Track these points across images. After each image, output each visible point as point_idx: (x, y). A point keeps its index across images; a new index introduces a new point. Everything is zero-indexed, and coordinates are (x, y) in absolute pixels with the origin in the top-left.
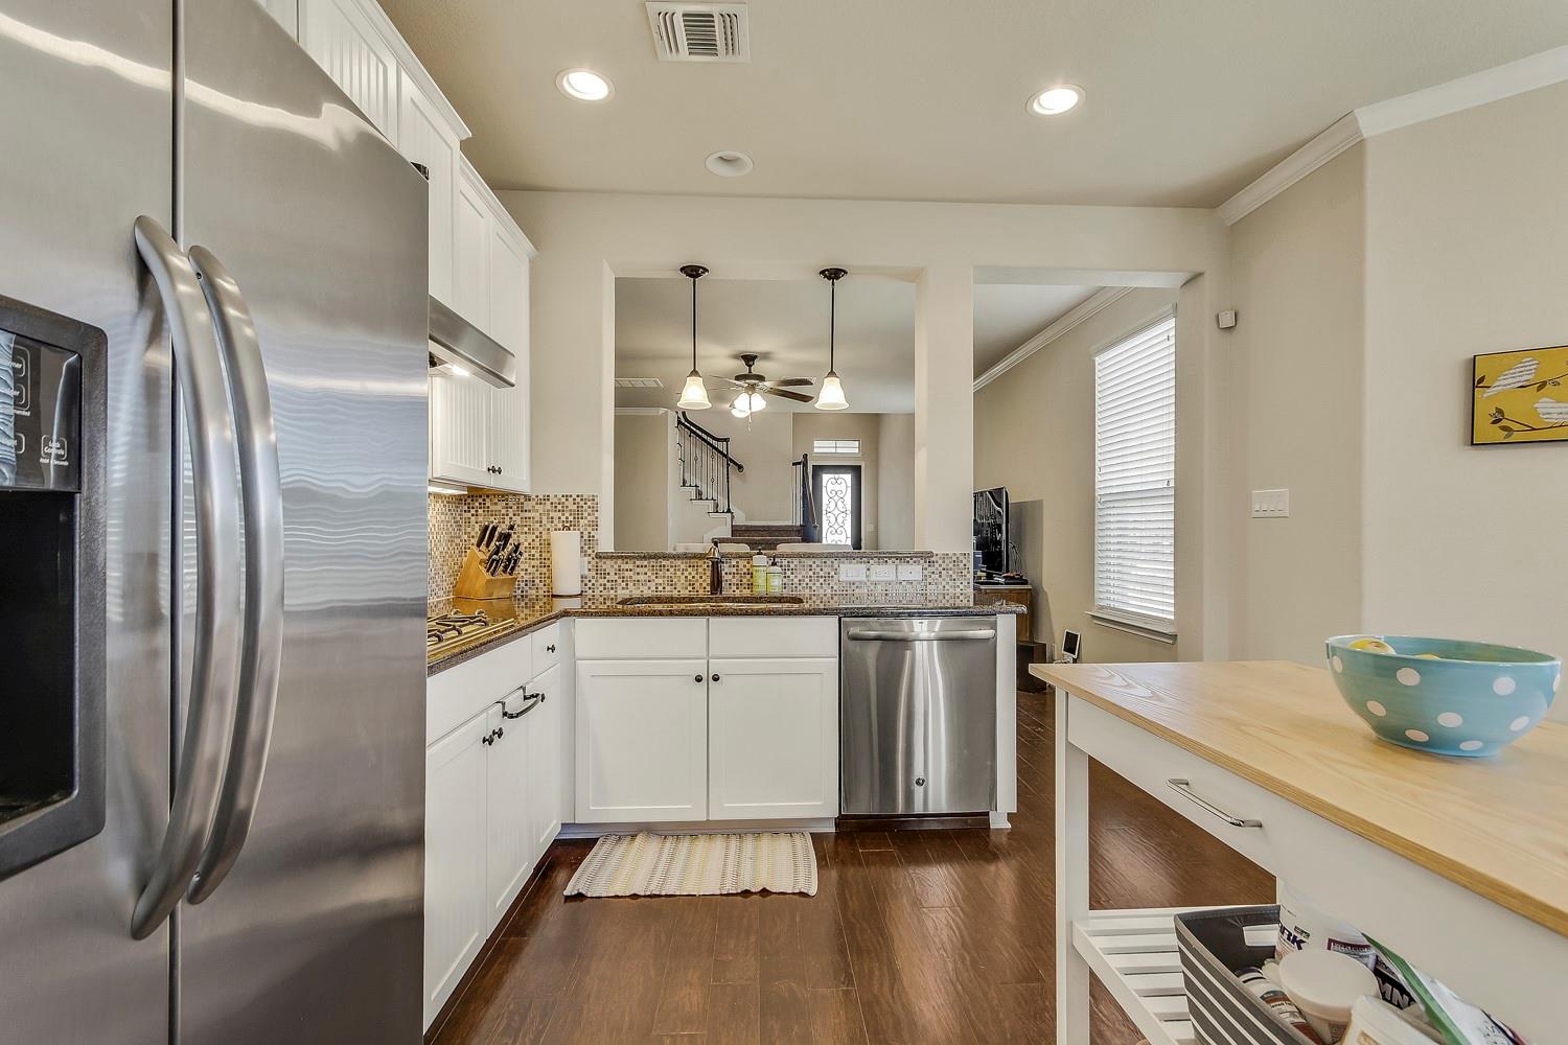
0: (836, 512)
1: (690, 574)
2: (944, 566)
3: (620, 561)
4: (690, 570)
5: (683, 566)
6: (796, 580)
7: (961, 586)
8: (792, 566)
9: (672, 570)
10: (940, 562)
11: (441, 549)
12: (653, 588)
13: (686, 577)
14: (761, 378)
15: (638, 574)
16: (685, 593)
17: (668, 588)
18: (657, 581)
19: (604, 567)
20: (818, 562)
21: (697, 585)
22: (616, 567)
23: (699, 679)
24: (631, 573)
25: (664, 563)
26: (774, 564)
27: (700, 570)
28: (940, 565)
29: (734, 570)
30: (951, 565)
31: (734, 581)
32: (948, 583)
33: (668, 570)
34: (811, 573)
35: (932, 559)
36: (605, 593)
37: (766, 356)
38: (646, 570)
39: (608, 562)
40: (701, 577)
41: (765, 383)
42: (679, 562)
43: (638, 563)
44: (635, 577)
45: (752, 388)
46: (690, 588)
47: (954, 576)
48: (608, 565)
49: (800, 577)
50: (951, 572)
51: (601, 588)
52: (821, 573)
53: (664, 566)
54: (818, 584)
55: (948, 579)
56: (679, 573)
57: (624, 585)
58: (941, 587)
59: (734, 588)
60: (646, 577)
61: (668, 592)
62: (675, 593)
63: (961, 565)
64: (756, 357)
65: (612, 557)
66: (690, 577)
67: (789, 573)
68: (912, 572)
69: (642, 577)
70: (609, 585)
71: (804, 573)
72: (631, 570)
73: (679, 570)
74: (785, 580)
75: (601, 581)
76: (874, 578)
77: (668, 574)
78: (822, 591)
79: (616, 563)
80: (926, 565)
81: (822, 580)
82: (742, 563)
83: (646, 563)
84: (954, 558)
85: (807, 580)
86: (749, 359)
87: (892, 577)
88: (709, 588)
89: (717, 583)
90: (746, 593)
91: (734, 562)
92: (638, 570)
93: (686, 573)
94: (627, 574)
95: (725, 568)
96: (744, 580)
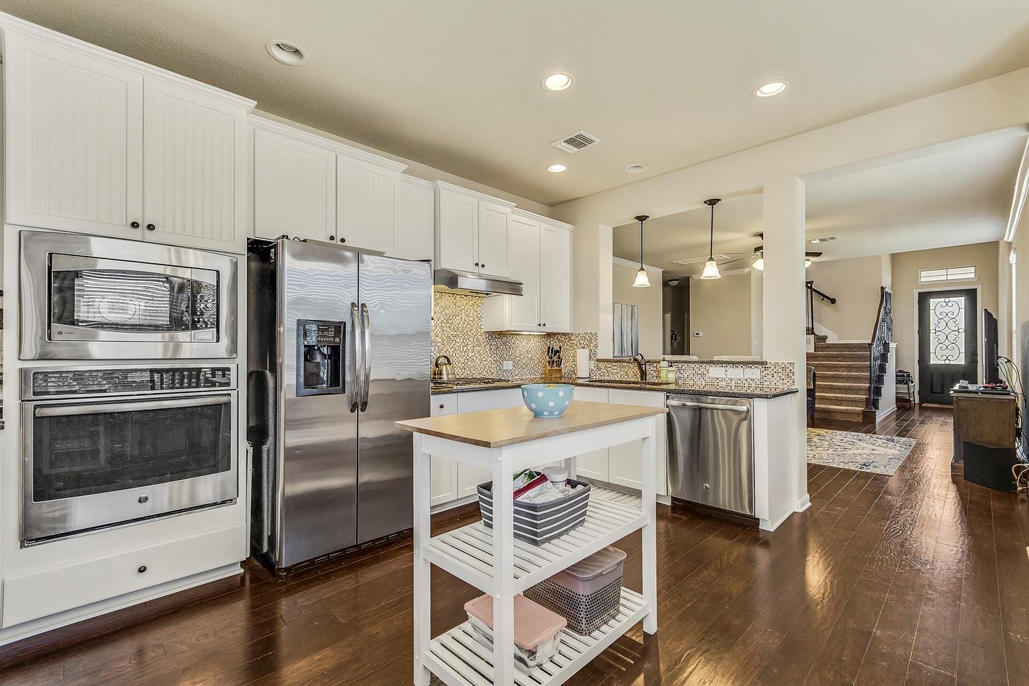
0: (947, 331)
1: (635, 370)
2: (775, 370)
3: (606, 363)
6: (686, 375)
7: (788, 384)
8: (684, 368)
9: (627, 368)
10: (773, 368)
11: (538, 356)
12: (619, 376)
13: (633, 372)
15: (613, 369)
16: (633, 380)
17: (626, 377)
18: (621, 373)
20: (698, 366)
22: (605, 366)
24: (611, 369)
26: (671, 366)
28: (773, 370)
29: (655, 369)
30: (780, 370)
31: (655, 374)
32: (778, 381)
34: (694, 372)
35: (767, 366)
38: (616, 368)
42: (630, 364)
44: (612, 371)
46: (631, 377)
47: (783, 377)
48: (601, 365)
49: (688, 374)
50: (780, 375)
51: (599, 375)
52: (699, 372)
53: (624, 366)
54: (697, 378)
55: (778, 379)
56: (630, 370)
57: (608, 374)
58: (773, 383)
59: (655, 378)
60: (616, 371)
62: (629, 380)
63: (788, 370)
65: (602, 362)
66: (635, 372)
67: (682, 371)
68: (754, 373)
69: (615, 371)
70: (602, 374)
71: (690, 372)
72: (611, 367)
73: (631, 368)
74: (681, 375)
75: (599, 372)
76: (729, 376)
78: (699, 382)
80: (763, 369)
81: (700, 376)
82: (658, 365)
83: (616, 364)
84: (783, 366)
85: (692, 376)
87: (741, 376)
88: (640, 377)
89: (642, 375)
90: (657, 380)
91: (655, 365)
93: (633, 370)
94: (609, 369)
95: (652, 368)
96: (659, 374)
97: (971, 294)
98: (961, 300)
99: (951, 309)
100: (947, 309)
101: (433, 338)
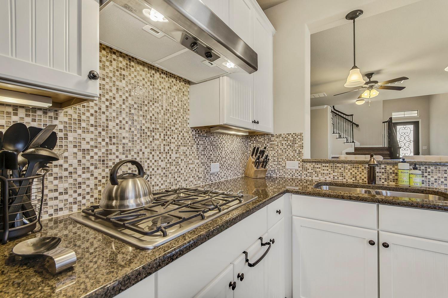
0: (405, 141)
1: (353, 171)
3: (314, 164)
4: (353, 169)
5: (349, 167)
6: (433, 179)
8: (429, 170)
9: (342, 169)
11: (239, 157)
12: (332, 177)
13: (351, 173)
14: (376, 82)
15: (324, 170)
16: (350, 181)
17: (340, 178)
18: (334, 174)
19: (306, 166)
21: (358, 178)
22: (312, 166)
23: (372, 243)
24: (320, 170)
25: (338, 165)
26: (414, 169)
27: (360, 170)
29: (383, 171)
31: (383, 177)
33: (340, 169)
36: (307, 178)
37: (378, 72)
38: (328, 168)
39: (308, 164)
40: (361, 174)
41: (378, 84)
42: (346, 165)
43: (323, 165)
44: (322, 171)
45: (371, 87)
46: (354, 179)
48: (308, 165)
49: (436, 177)
51: (305, 176)
53: (338, 167)
56: (347, 171)
57: (316, 175)
59: (383, 181)
60: (328, 172)
61: (340, 180)
62: (345, 181)
64: (373, 73)
65: (310, 162)
66: (353, 173)
67: (426, 174)
69: (326, 172)
70: (308, 174)
71: (439, 175)
72: (320, 168)
73: (347, 169)
74: (424, 179)
75: (305, 172)
77: (340, 171)
79: (312, 164)
82: (388, 167)
83: (327, 165)
85: (443, 180)
86: (369, 75)
88: (366, 180)
89: (372, 178)
90: (392, 184)
91: (383, 166)
92: (324, 168)
93: (351, 171)
94: (318, 170)
95: (377, 169)
96: (391, 177)
97: (416, 124)
98: (411, 127)
99: (406, 131)
100: (405, 131)
101: (114, 131)
